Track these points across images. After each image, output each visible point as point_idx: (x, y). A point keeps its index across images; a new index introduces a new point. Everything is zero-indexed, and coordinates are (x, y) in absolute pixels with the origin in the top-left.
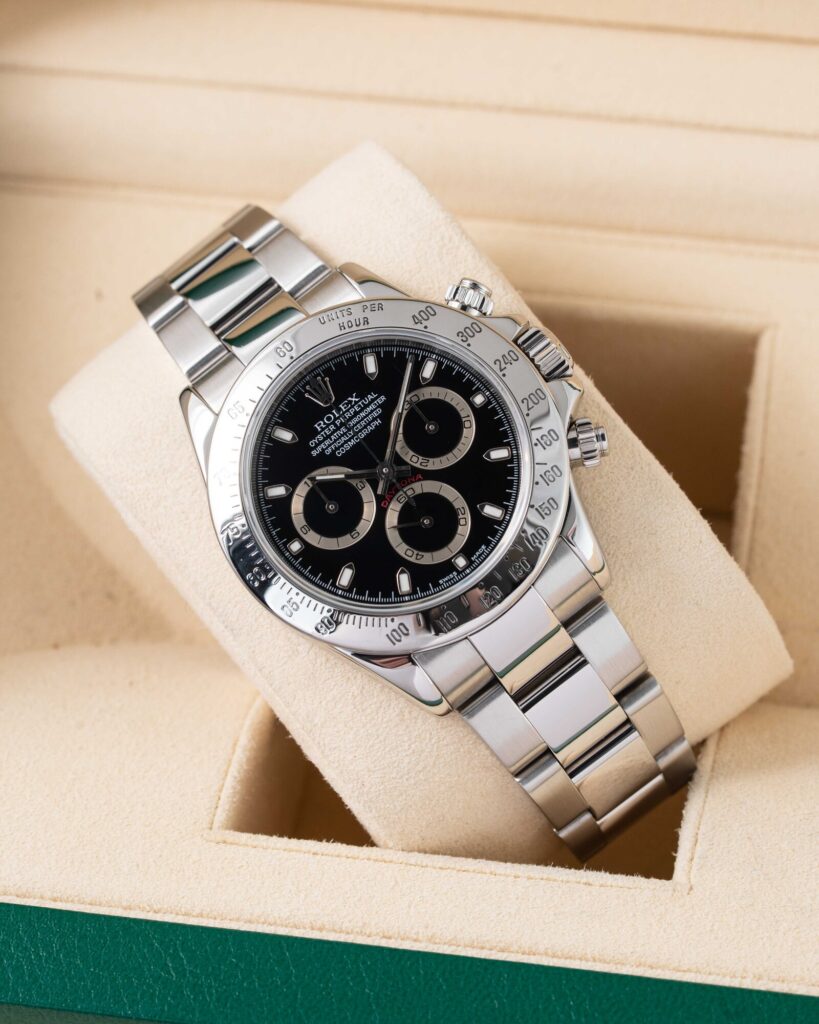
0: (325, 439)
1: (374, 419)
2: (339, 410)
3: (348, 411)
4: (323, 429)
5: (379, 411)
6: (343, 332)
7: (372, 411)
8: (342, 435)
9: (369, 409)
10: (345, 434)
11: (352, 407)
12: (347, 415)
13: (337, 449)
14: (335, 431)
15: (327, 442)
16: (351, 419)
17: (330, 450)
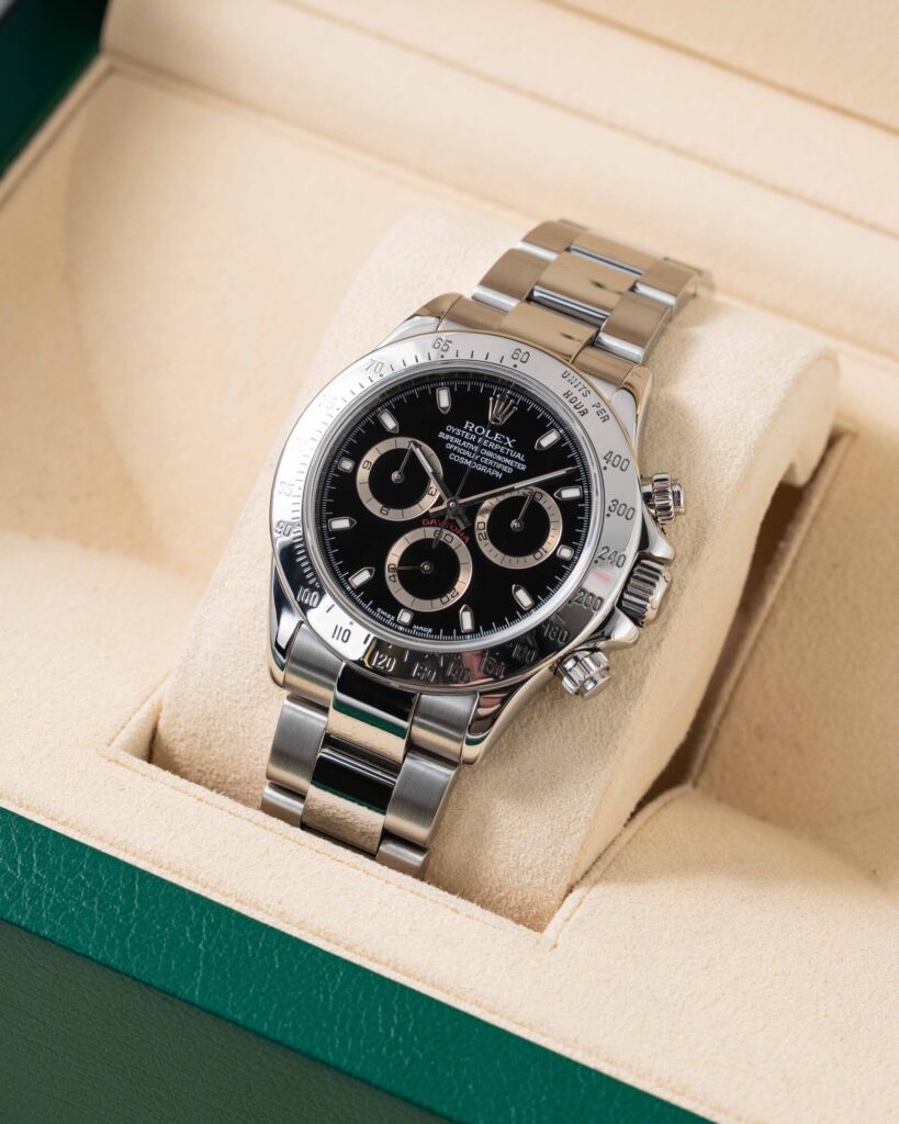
0: (459, 437)
1: (500, 470)
2: (492, 434)
3: (496, 443)
4: (467, 430)
5: (510, 471)
6: (563, 398)
7: (506, 464)
8: (470, 451)
9: (507, 460)
10: (473, 452)
11: (502, 445)
12: (491, 445)
13: (456, 452)
14: (471, 442)
15: (457, 441)
16: (490, 449)
17: (451, 447)
